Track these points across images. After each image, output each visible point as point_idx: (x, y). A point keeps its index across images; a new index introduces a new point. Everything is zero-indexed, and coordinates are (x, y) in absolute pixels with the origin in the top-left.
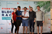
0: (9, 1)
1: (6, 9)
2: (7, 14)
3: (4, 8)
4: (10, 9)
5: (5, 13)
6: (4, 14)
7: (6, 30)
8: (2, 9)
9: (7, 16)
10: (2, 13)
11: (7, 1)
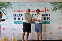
0: (22, 3)
1: (18, 11)
2: (19, 18)
3: (16, 11)
4: (22, 11)
5: (17, 16)
6: (16, 18)
7: (18, 36)
8: (14, 11)
9: (19, 20)
10: (14, 16)
11: (20, 2)
